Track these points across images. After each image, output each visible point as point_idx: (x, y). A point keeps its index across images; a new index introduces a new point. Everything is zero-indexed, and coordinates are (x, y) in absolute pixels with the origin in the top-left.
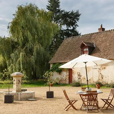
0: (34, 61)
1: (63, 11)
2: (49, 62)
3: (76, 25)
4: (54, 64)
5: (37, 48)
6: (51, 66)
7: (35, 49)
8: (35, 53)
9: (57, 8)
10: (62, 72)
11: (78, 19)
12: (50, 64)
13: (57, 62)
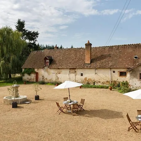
0: (11, 67)
1: (27, 30)
2: (22, 67)
3: (36, 40)
4: (25, 69)
5: (13, 58)
6: (23, 70)
7: (11, 59)
8: (11, 61)
9: (23, 28)
10: (31, 74)
11: (37, 37)
12: (22, 69)
13: (28, 68)
